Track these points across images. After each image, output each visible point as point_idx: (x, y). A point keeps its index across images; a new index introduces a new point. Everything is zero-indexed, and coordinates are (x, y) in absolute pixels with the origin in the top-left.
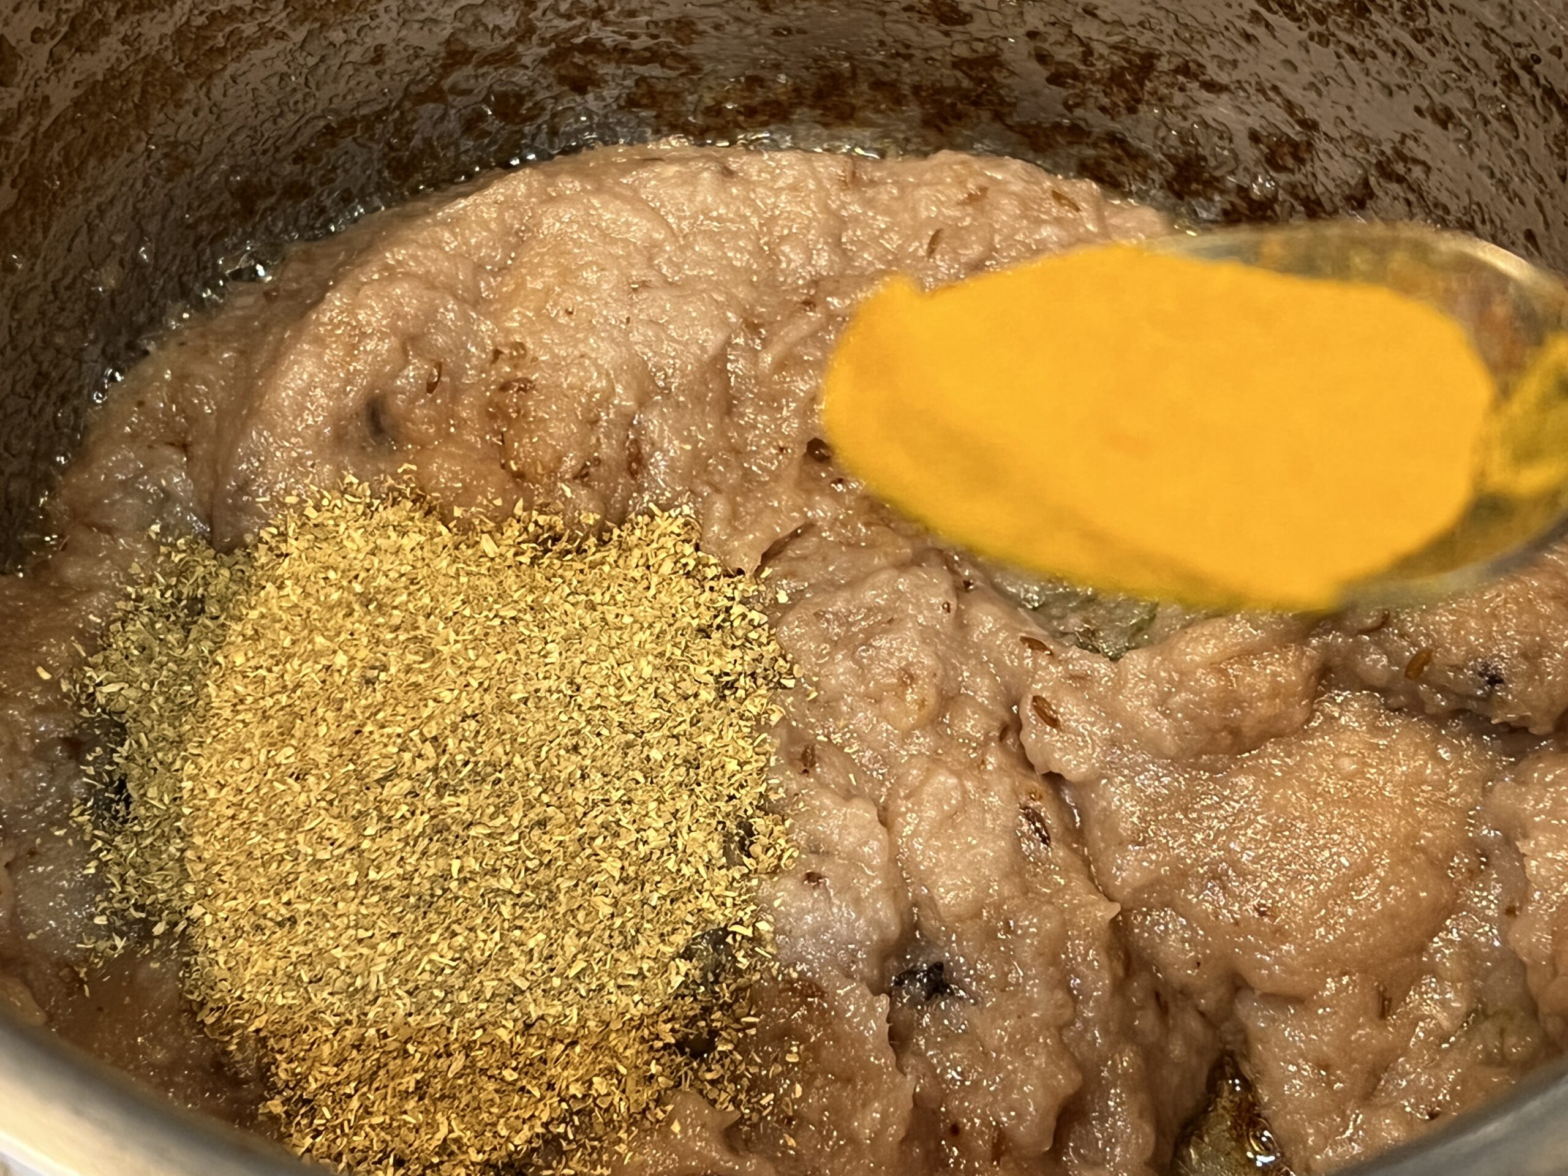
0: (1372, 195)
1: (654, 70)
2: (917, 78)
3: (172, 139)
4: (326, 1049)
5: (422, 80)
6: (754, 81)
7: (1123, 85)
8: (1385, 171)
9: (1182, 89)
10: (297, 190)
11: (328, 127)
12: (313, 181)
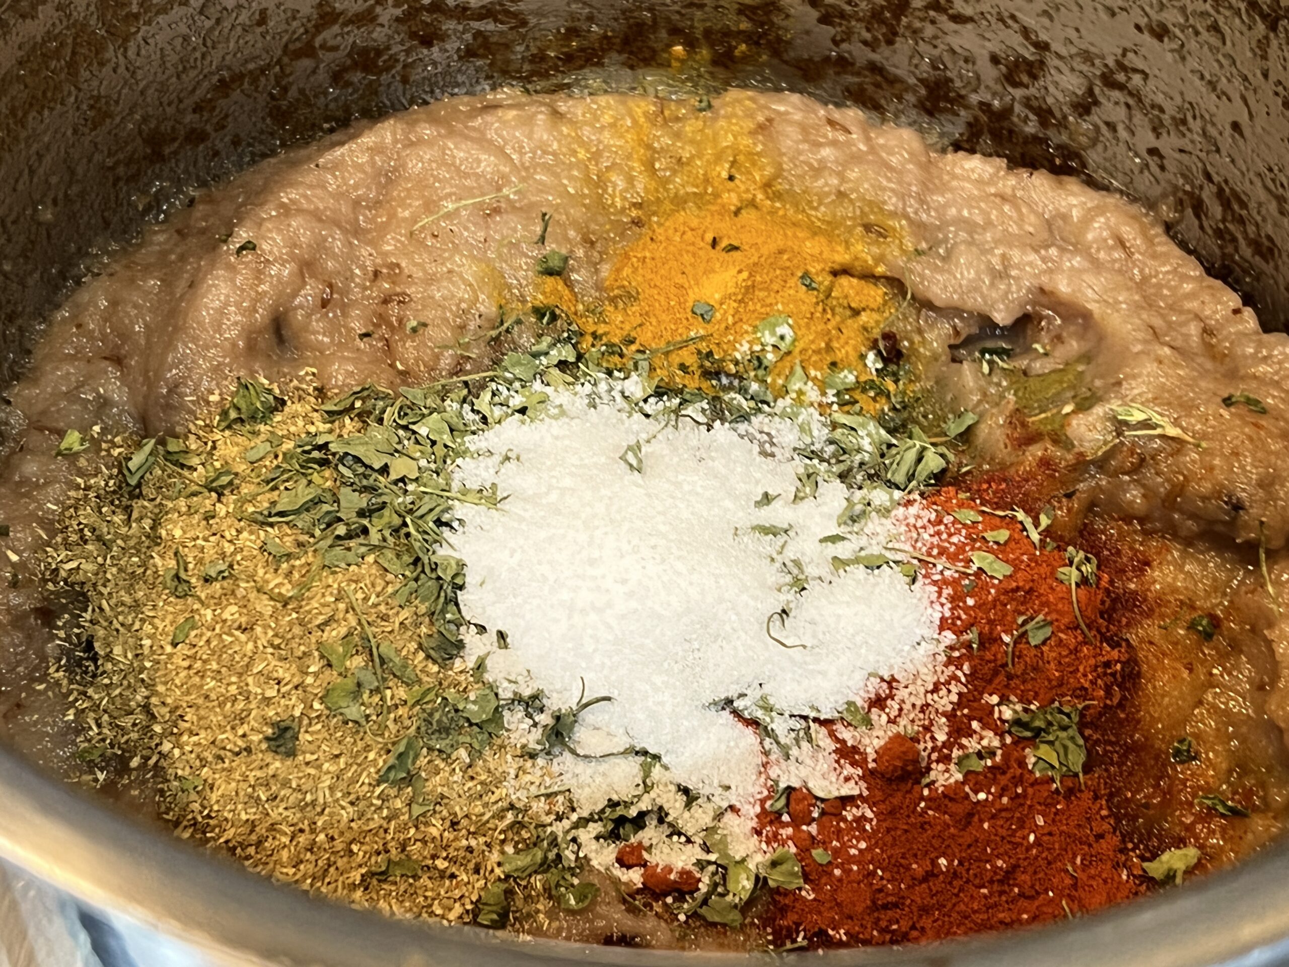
0: (1096, 103)
1: (488, 26)
2: (708, 24)
3: (95, 93)
4: (285, 854)
5: (298, 39)
6: (573, 32)
7: (883, 21)
8: (1109, 81)
9: (933, 22)
10: (196, 137)
11: (222, 81)
12: (209, 128)
